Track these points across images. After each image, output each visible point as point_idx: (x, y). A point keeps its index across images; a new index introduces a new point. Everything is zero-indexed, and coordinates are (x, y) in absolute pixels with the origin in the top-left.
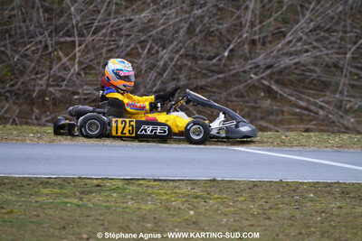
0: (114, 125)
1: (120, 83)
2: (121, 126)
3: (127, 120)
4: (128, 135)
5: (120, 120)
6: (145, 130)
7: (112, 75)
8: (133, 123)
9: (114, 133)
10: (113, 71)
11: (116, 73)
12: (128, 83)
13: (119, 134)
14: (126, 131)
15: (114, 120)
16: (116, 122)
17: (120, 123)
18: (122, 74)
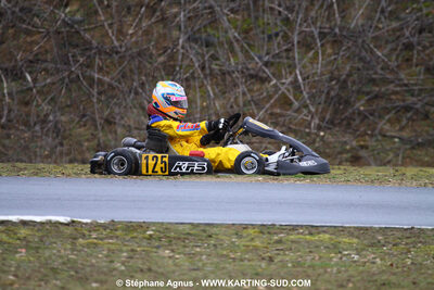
0: (144, 161)
1: (171, 110)
2: (151, 163)
3: (159, 156)
4: (160, 173)
5: (151, 155)
6: (180, 167)
7: (161, 101)
8: (166, 160)
9: (144, 171)
10: (163, 95)
11: (167, 98)
12: (181, 110)
13: (150, 172)
14: (158, 169)
15: (144, 155)
16: (147, 158)
17: (150, 158)
18: (173, 99)
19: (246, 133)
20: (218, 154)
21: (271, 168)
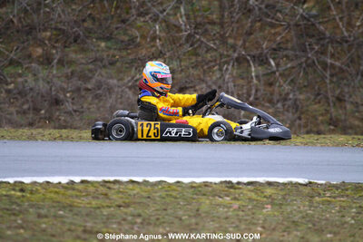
0: (140, 128)
1: (157, 86)
2: (146, 129)
3: (152, 123)
4: (153, 137)
5: (145, 123)
6: (170, 133)
7: (149, 78)
8: (158, 126)
9: (140, 136)
10: (151, 73)
11: (154, 76)
12: (165, 86)
13: (145, 137)
14: (151, 134)
15: (140, 123)
16: (142, 125)
17: (145, 125)
18: (159, 76)
19: (222, 105)
20: (200, 123)
21: (245, 134)
